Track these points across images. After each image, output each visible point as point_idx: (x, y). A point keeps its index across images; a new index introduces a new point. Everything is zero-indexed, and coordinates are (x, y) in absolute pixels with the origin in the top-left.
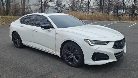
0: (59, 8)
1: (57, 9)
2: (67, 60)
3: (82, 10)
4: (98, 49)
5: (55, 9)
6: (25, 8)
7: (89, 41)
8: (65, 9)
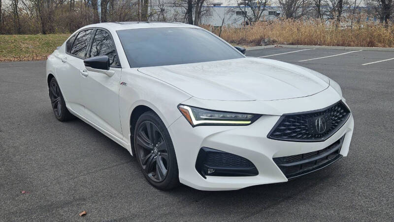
0: (249, 11)
1: (244, 14)
2: (144, 167)
3: (319, 14)
4: (212, 139)
5: (238, 13)
6: (149, 12)
7: (189, 109)
8: (266, 13)
